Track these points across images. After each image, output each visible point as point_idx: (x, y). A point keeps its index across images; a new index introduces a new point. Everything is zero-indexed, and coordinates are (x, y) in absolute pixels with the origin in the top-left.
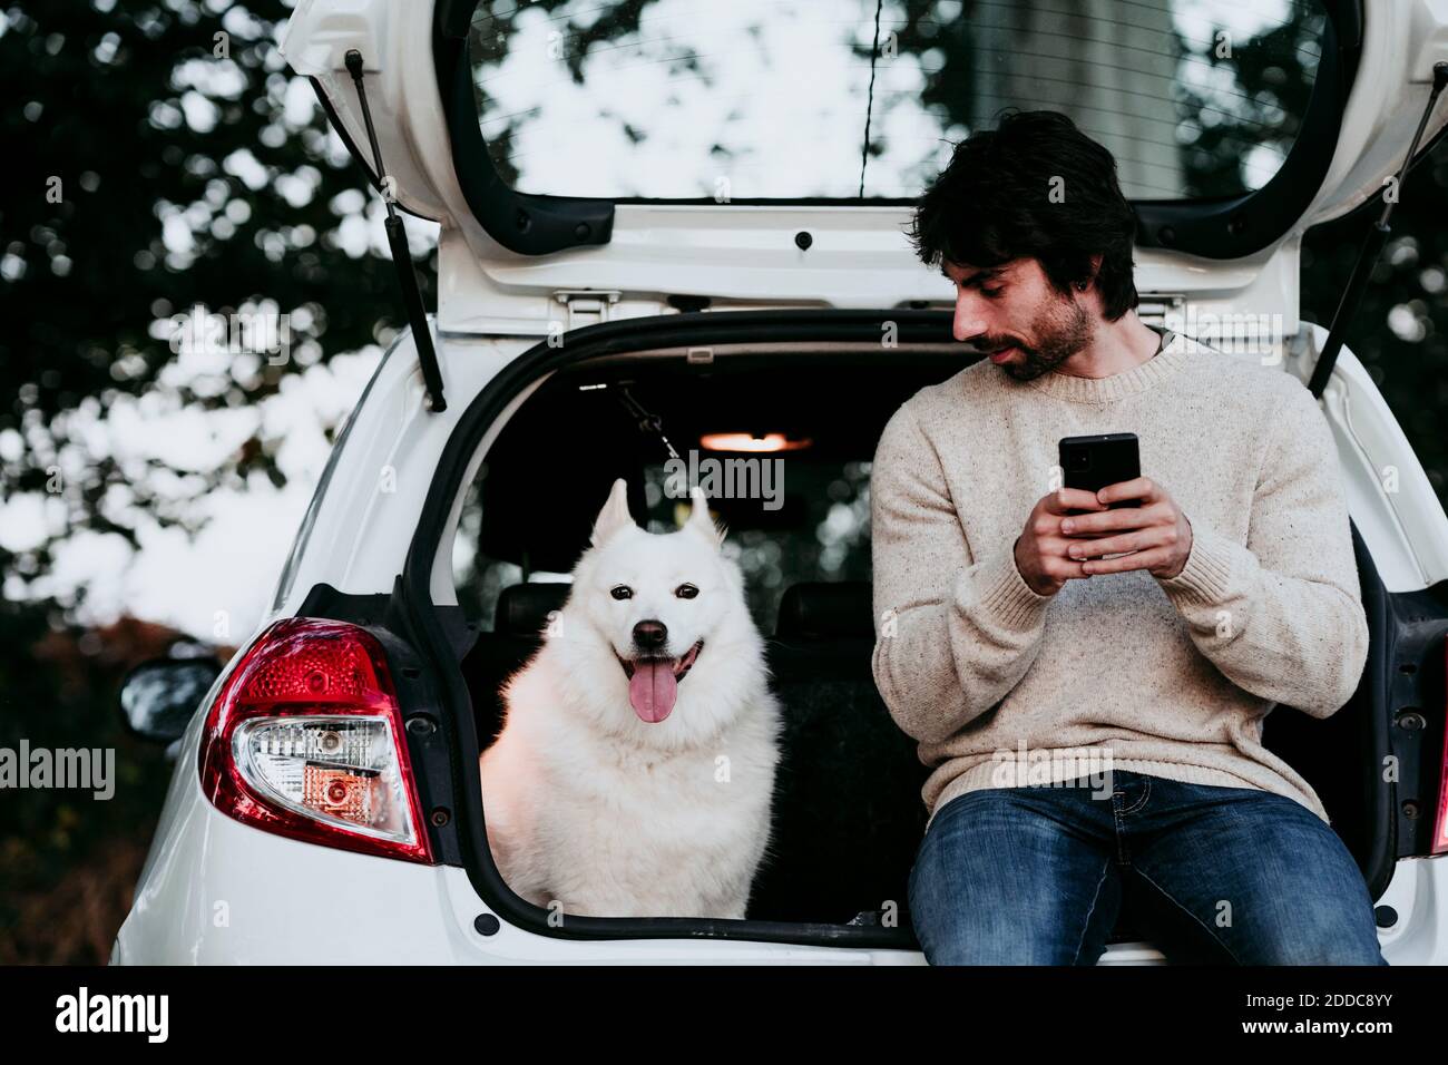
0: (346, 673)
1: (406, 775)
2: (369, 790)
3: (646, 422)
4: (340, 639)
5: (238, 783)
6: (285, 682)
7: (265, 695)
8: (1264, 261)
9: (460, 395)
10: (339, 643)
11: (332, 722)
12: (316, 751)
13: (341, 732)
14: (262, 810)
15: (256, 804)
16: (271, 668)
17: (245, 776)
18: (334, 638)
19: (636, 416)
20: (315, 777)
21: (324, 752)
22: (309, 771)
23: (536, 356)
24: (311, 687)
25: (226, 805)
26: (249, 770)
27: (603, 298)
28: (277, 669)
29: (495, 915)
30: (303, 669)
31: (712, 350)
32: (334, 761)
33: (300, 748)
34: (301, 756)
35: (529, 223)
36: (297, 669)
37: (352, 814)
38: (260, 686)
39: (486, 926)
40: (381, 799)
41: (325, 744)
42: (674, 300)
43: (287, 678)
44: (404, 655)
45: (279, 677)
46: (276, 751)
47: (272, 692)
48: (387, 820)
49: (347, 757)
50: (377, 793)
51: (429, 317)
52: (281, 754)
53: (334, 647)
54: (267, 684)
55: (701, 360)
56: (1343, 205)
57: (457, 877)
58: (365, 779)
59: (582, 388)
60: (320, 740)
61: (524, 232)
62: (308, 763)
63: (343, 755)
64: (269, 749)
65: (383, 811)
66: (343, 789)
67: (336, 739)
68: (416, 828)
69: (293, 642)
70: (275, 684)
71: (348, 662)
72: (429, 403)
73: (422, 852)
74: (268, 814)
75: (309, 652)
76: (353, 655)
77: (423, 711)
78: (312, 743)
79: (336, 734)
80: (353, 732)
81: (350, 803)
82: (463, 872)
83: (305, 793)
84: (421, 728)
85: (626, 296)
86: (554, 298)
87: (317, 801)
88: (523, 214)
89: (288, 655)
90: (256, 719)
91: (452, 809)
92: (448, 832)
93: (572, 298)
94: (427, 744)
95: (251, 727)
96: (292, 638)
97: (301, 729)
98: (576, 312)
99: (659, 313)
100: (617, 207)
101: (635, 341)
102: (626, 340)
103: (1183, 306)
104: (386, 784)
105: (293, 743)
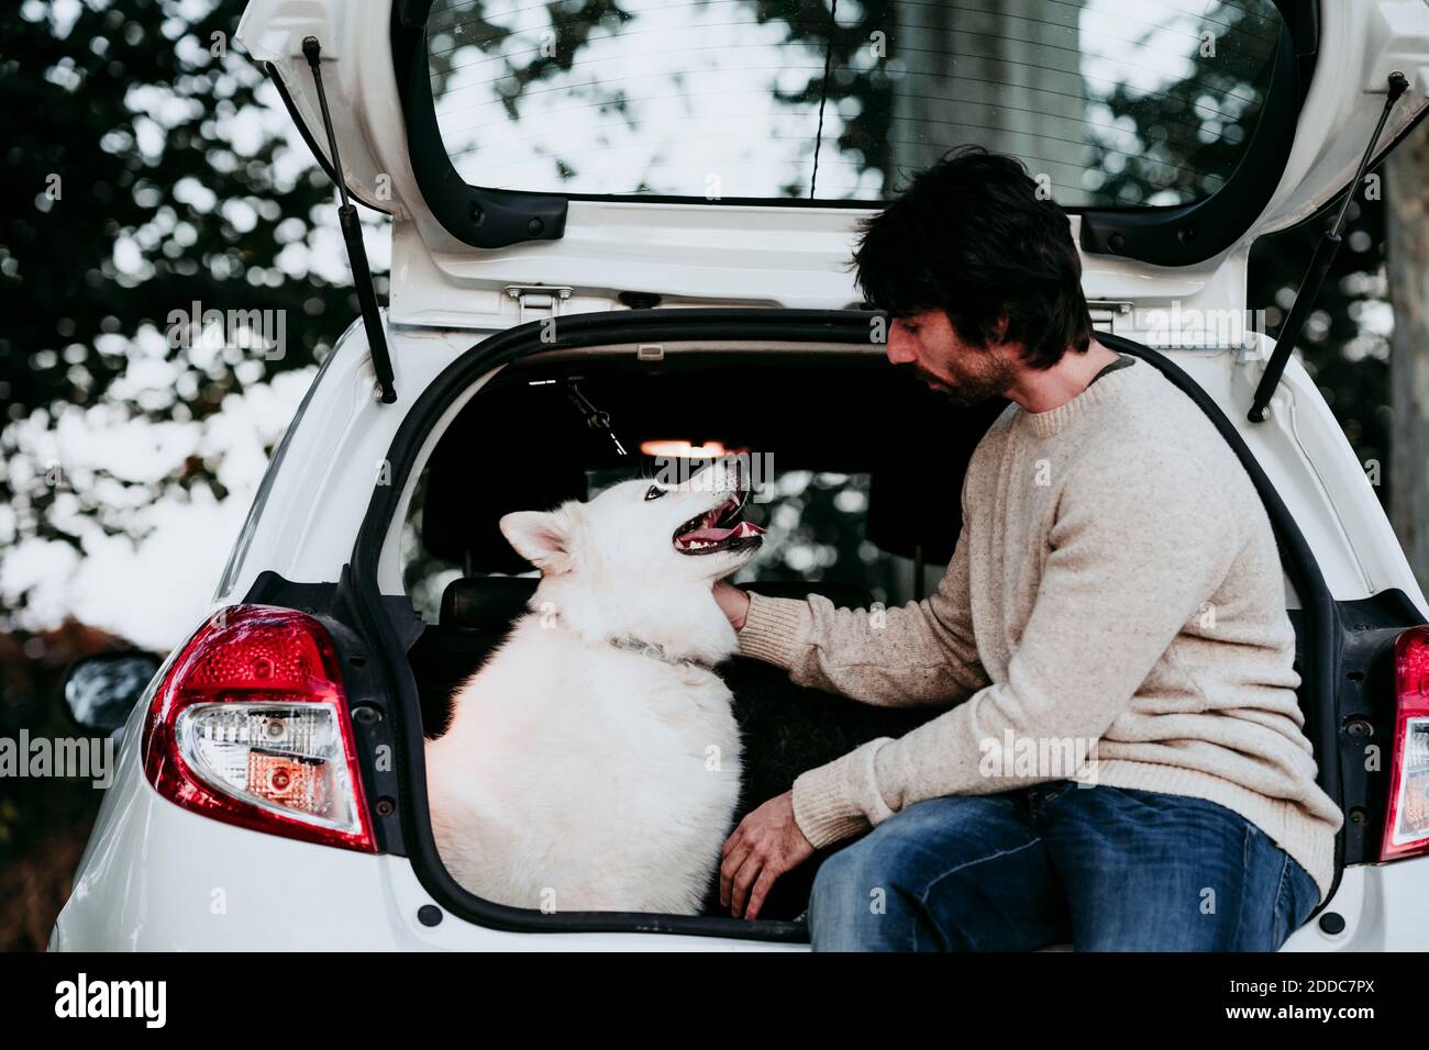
0: (292, 660)
1: (351, 764)
2: (313, 778)
3: (594, 418)
4: (286, 626)
5: (181, 769)
6: (230, 669)
7: (210, 681)
8: (1212, 270)
9: (411, 387)
10: (285, 630)
11: (277, 709)
12: (260, 738)
13: (286, 719)
14: (205, 796)
15: (199, 790)
16: (216, 654)
17: (189, 762)
18: (279, 625)
19: (584, 412)
20: (259, 764)
21: (269, 739)
22: (253, 758)
23: (483, 352)
24: (256, 674)
25: (169, 791)
26: (192, 755)
27: (555, 293)
28: (223, 656)
29: (437, 905)
30: (249, 656)
31: (663, 347)
32: (279, 748)
33: (244, 734)
34: (245, 743)
35: (483, 216)
36: (242, 656)
37: (296, 802)
38: (205, 672)
39: (429, 917)
40: (324, 789)
41: (270, 732)
42: (626, 297)
43: (232, 664)
44: (350, 642)
45: (224, 664)
46: (220, 737)
47: (217, 678)
48: (330, 809)
49: (291, 745)
50: (320, 784)
51: (381, 309)
52: (225, 740)
53: (281, 634)
54: (212, 671)
55: (651, 357)
56: (1292, 215)
57: (401, 867)
58: (309, 767)
59: (531, 383)
60: (265, 727)
61: (478, 225)
62: (253, 750)
63: (289, 742)
64: (213, 735)
65: (326, 801)
66: (287, 777)
67: (280, 726)
68: (361, 818)
69: (239, 629)
70: (220, 670)
71: (294, 650)
72: (379, 394)
73: (365, 841)
74: (211, 800)
75: (255, 639)
76: (299, 643)
77: (369, 699)
78: (257, 730)
79: (280, 721)
80: (298, 719)
81: (294, 790)
82: (406, 862)
83: (249, 780)
84: (367, 717)
85: (578, 292)
86: (506, 292)
87: (261, 788)
88: (476, 206)
89: (233, 642)
90: (200, 705)
91: (395, 796)
92: (393, 821)
93: (523, 292)
94: (373, 733)
95: (196, 712)
96: (237, 626)
97: (246, 715)
98: (526, 307)
99: (608, 310)
100: (570, 202)
101: (586, 336)
102: (577, 335)
103: (1131, 313)
104: (330, 773)
105: (238, 730)
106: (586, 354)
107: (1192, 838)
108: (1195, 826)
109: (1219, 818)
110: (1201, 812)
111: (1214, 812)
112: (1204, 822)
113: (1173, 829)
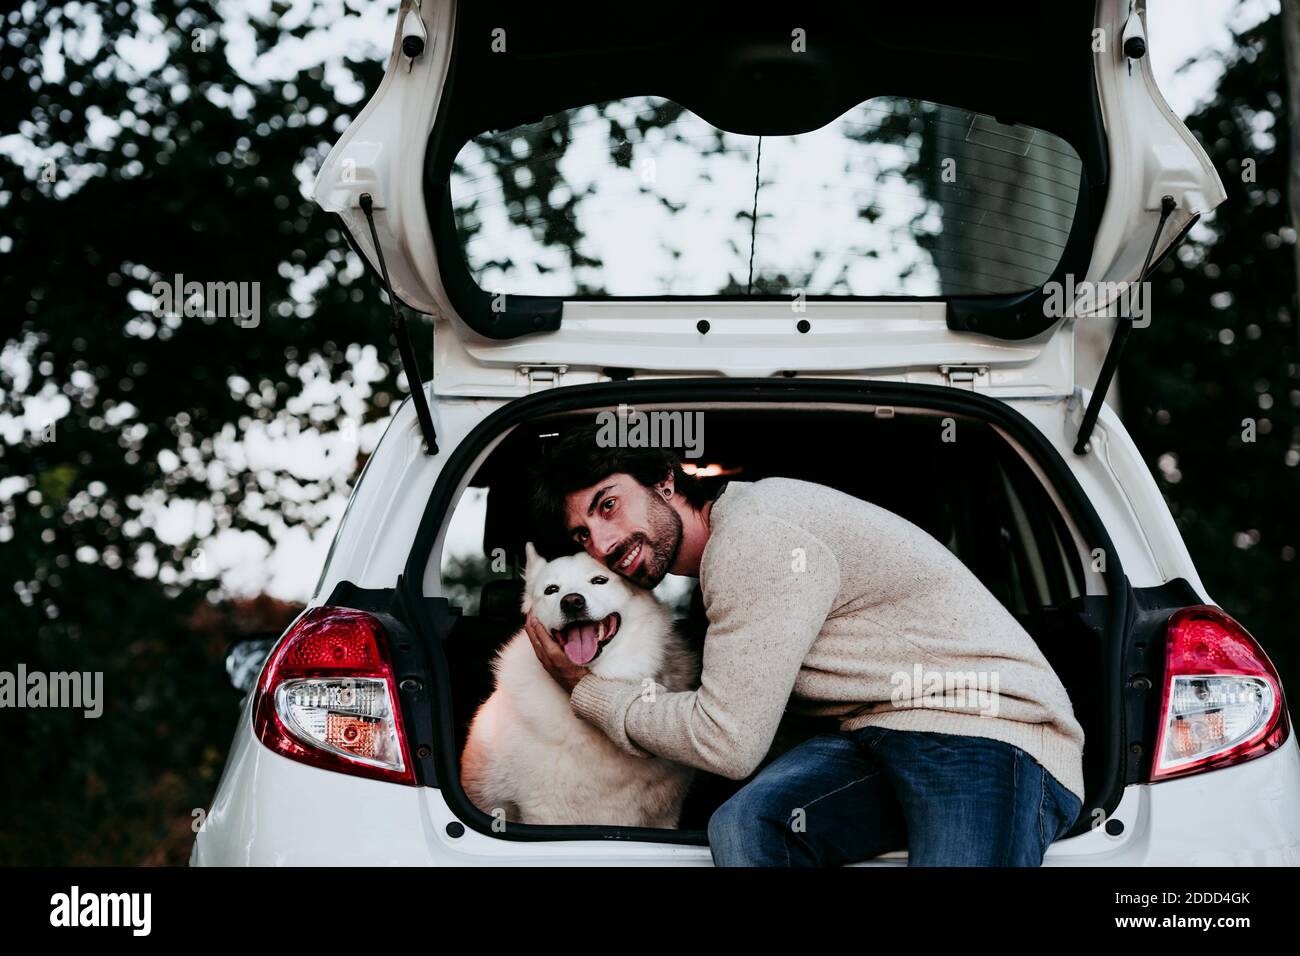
0: (360, 647)
1: (398, 721)
2: (373, 732)
5: (279, 727)
6: (315, 654)
7: (300, 662)
8: (1045, 341)
9: (450, 439)
10: (355, 624)
12: (336, 704)
14: (297, 747)
15: (293, 744)
16: (306, 644)
17: (285, 723)
18: (353, 621)
20: (335, 722)
21: (341, 704)
22: (331, 718)
24: (334, 657)
25: (272, 743)
26: (287, 717)
27: (555, 370)
29: (459, 821)
30: (329, 644)
32: (349, 710)
33: (324, 701)
34: (325, 707)
36: (324, 644)
37: (361, 750)
38: (297, 655)
39: (454, 831)
41: (343, 698)
42: (607, 371)
43: (316, 650)
44: (400, 632)
45: (311, 650)
46: (307, 703)
47: (306, 660)
48: (384, 754)
49: (358, 708)
50: (378, 730)
51: (425, 386)
52: (310, 706)
53: (352, 627)
54: (302, 655)
57: (434, 795)
58: (370, 724)
59: (541, 436)
60: (339, 695)
61: (495, 323)
62: (330, 712)
63: (356, 706)
64: (302, 702)
65: (383, 747)
66: (355, 731)
67: (351, 695)
68: (405, 760)
69: (324, 622)
70: (308, 654)
71: (361, 639)
72: (426, 448)
73: (408, 776)
74: (302, 750)
75: (334, 632)
76: (364, 634)
77: (413, 673)
78: (333, 698)
79: (350, 691)
80: (363, 689)
81: (360, 741)
82: (438, 792)
83: (327, 734)
84: (412, 687)
85: (572, 368)
86: (519, 370)
87: (336, 740)
89: (320, 632)
90: (293, 680)
91: (431, 745)
92: (428, 763)
93: (532, 370)
94: (415, 699)
95: (288, 686)
96: (322, 620)
97: (325, 687)
98: (535, 380)
99: (596, 381)
100: (565, 303)
101: (577, 402)
102: (570, 401)
103: (987, 374)
104: (385, 727)
105: (320, 698)
106: (575, 415)
107: (972, 773)
108: (974, 762)
110: (979, 749)
112: (981, 758)
113: (959, 767)
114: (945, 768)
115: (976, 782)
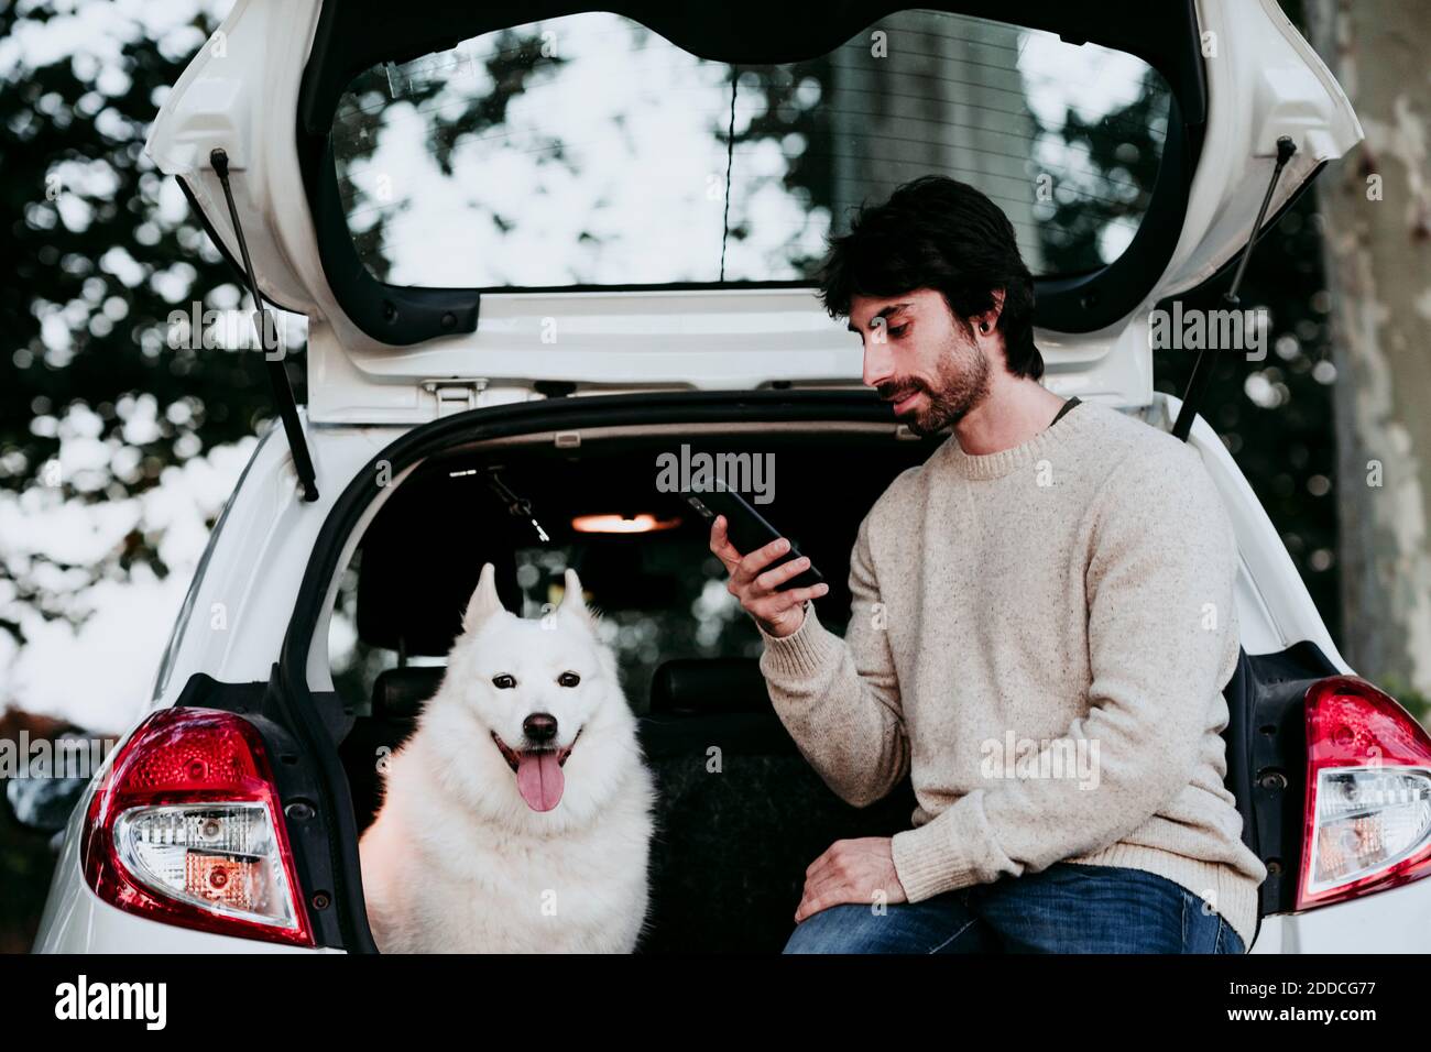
0: (225, 761)
1: (285, 860)
2: (250, 875)
3: (516, 506)
4: (218, 727)
5: (120, 872)
6: (165, 772)
7: (145, 784)
8: (1116, 334)
9: (332, 485)
10: (217, 731)
11: (213, 809)
12: (197, 839)
13: (222, 819)
14: (145, 898)
15: (139, 893)
16: (150, 758)
17: (127, 865)
18: (213, 727)
19: (506, 500)
20: (197, 864)
21: (205, 839)
22: (191, 858)
23: (405, 445)
24: (191, 776)
25: (109, 895)
26: (131, 858)
27: (471, 386)
28: (157, 759)
30: (182, 758)
31: (579, 434)
32: (216, 848)
33: (181, 836)
34: (182, 844)
35: (396, 314)
36: (176, 759)
37: (234, 900)
38: (140, 776)
40: (263, 884)
41: (206, 832)
42: (540, 386)
43: (166, 767)
44: (281, 740)
45: (159, 766)
46: (157, 839)
47: (152, 781)
48: (268, 904)
49: (228, 844)
50: (259, 878)
51: (299, 409)
52: (162, 842)
53: (213, 735)
54: (147, 774)
55: (569, 444)
56: (1192, 277)
58: (245, 864)
59: (453, 475)
60: (201, 827)
61: (392, 323)
62: (189, 851)
63: (224, 842)
64: (150, 838)
65: (265, 895)
66: (225, 875)
67: (216, 826)
68: (297, 912)
69: (172, 731)
70: (155, 773)
71: (227, 751)
72: (302, 493)
73: (303, 935)
74: (151, 902)
75: (188, 741)
76: (232, 743)
77: (303, 796)
78: (193, 831)
79: (216, 821)
80: (233, 818)
81: (231, 888)
83: (187, 880)
84: (301, 813)
85: (492, 383)
86: (423, 387)
87: (199, 887)
88: (389, 305)
89: (167, 745)
90: (137, 808)
91: (332, 891)
92: (329, 914)
93: (440, 386)
94: (307, 829)
95: (132, 817)
96: (171, 728)
97: (182, 817)
98: (444, 400)
99: (525, 400)
100: (483, 296)
101: (503, 426)
102: (492, 427)
104: (267, 869)
105: (175, 831)
106: (504, 445)
107: (1131, 915)
109: (1157, 891)
110: (1139, 885)
111: (1153, 885)
112: (1143, 897)
113: (1112, 906)
114: (1094, 905)
115: (1136, 929)
